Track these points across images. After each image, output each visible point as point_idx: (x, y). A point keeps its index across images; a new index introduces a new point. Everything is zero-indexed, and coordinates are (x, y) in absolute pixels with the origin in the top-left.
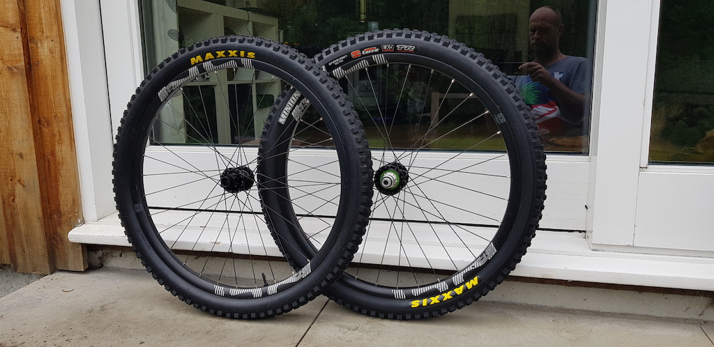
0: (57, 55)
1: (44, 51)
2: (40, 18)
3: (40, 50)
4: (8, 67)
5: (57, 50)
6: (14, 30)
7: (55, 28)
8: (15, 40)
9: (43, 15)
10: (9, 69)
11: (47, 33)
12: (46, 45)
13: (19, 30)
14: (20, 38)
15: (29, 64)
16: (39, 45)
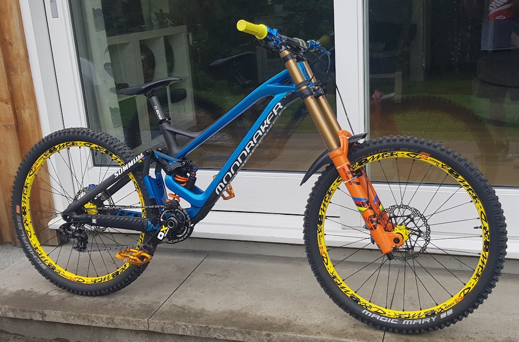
0: (34, 118)
1: (26, 115)
2: (22, 96)
3: (24, 115)
4: (4, 125)
5: (34, 115)
6: (7, 103)
7: (32, 102)
8: (8, 109)
9: (24, 94)
10: (5, 126)
11: (27, 105)
12: (27, 112)
13: (10, 103)
14: (11, 108)
15: (17, 122)
16: (22, 111)
